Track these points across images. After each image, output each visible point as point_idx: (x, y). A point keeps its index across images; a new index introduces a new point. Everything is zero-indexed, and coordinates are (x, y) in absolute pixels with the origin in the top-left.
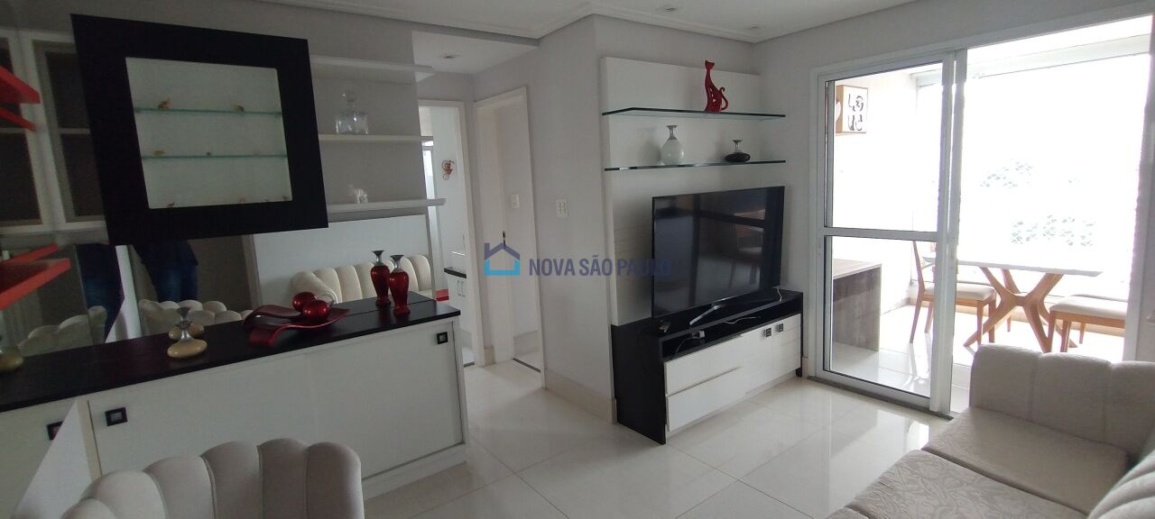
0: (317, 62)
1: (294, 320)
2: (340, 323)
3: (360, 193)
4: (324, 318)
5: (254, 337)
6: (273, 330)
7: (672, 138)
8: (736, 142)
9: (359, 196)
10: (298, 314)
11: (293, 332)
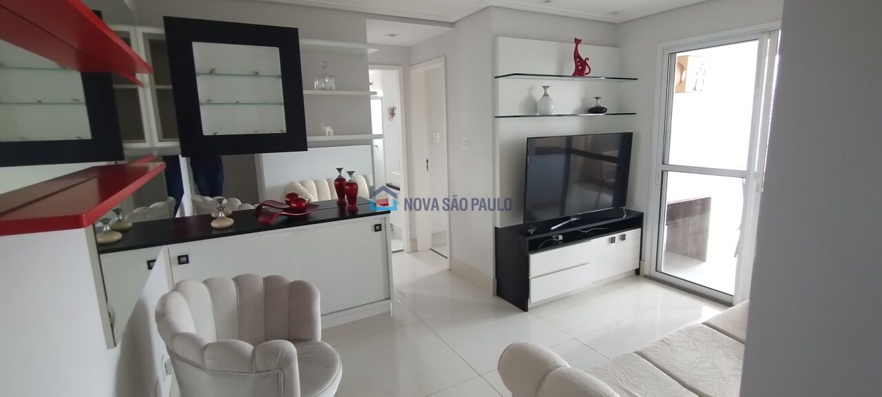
0: (303, 42)
1: (285, 210)
2: (314, 214)
3: (328, 129)
4: (303, 210)
5: (261, 219)
6: (272, 215)
7: (546, 95)
8: (597, 98)
9: (328, 131)
10: (288, 206)
11: (284, 217)
